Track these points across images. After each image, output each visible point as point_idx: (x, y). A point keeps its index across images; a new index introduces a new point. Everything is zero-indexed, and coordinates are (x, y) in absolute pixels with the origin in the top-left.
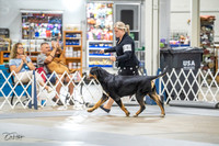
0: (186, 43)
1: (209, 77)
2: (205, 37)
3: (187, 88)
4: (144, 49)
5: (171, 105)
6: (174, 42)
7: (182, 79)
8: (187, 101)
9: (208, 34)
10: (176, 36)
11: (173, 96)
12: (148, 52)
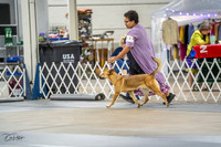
0: (65, 36)
1: (88, 70)
2: (84, 30)
3: (67, 81)
4: (22, 43)
5: (52, 99)
6: (53, 36)
7: (62, 72)
8: (68, 95)
9: (86, 27)
10: (55, 30)
11: (54, 90)
12: (26, 47)
